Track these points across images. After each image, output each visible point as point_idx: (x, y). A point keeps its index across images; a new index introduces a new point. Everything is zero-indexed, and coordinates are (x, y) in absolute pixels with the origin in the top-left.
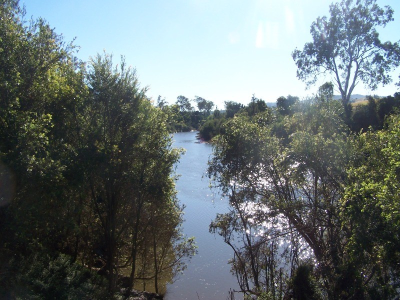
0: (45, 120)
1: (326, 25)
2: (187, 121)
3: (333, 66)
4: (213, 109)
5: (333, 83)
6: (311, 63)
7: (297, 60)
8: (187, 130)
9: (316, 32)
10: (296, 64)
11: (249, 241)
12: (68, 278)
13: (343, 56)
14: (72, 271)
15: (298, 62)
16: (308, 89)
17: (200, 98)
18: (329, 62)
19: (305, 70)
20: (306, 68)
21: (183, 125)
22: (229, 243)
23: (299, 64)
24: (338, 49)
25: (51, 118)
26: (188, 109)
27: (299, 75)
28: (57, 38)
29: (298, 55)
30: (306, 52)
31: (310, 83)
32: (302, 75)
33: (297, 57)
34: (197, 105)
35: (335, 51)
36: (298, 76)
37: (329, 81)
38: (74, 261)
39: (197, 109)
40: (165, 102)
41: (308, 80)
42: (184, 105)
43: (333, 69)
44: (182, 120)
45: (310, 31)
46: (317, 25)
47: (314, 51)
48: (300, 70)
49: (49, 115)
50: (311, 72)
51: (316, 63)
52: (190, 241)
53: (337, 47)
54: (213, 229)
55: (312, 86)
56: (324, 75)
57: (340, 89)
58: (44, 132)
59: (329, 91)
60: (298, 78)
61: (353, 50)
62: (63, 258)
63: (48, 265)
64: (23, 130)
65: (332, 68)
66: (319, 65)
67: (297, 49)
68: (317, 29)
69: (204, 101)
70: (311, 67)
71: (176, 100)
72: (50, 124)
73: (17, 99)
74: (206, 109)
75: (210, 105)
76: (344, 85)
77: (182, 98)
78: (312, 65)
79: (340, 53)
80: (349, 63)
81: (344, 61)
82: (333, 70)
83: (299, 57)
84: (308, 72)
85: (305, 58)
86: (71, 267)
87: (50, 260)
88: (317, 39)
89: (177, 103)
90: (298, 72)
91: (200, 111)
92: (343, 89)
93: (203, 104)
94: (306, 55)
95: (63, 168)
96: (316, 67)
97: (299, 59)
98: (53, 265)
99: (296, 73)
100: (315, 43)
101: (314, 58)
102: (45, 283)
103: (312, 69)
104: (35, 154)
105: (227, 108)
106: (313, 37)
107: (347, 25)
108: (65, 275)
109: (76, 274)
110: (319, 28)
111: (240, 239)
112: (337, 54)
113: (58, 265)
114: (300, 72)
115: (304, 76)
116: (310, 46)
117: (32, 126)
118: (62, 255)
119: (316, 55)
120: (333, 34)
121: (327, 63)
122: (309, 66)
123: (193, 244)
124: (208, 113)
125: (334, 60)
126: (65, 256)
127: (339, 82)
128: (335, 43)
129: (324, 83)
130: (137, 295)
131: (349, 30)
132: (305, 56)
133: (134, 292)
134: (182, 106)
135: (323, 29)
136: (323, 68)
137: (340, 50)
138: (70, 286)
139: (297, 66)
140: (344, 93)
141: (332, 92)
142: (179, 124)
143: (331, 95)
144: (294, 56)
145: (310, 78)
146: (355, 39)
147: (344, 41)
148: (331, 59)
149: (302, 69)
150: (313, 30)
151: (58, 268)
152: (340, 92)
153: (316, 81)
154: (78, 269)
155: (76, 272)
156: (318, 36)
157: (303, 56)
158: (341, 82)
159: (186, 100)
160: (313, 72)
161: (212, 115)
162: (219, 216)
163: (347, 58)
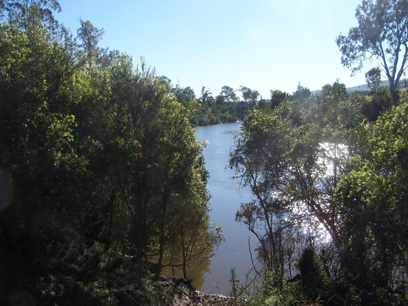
0: (69, 120)
1: (371, 8)
2: (232, 111)
3: (379, 50)
4: (258, 99)
5: (380, 69)
6: (356, 49)
7: (341, 46)
8: (232, 121)
9: (361, 16)
10: (340, 50)
11: (271, 229)
12: (101, 264)
13: (391, 40)
14: (105, 257)
15: (342, 48)
16: (353, 75)
17: (245, 88)
18: (375, 47)
19: (350, 56)
20: (351, 54)
21: (228, 115)
22: (253, 231)
23: (344, 50)
24: (385, 33)
25: (74, 119)
26: (233, 99)
27: (344, 62)
28: (99, 32)
29: (343, 41)
30: (350, 37)
31: (355, 69)
32: (347, 62)
33: (342, 42)
34: (242, 95)
35: (381, 35)
36: (342, 62)
37: (376, 67)
38: (108, 249)
39: (242, 99)
40: (210, 93)
41: (353, 66)
42: (229, 95)
43: (381, 53)
44: (226, 110)
45: (355, 15)
46: (363, 8)
47: (360, 36)
48: (345, 57)
49: (73, 116)
50: (357, 57)
51: (362, 49)
52: (217, 229)
53: (384, 30)
54: (238, 218)
55: (357, 72)
56: (370, 61)
57: (388, 74)
58: (69, 131)
59: (376, 77)
60: (343, 64)
61: (402, 33)
62: (98, 246)
63: (83, 252)
64: (50, 129)
65: (379, 53)
66: (365, 51)
67: (341, 35)
68: (362, 12)
69: (249, 91)
70: (356, 53)
71: (221, 90)
72: (73, 123)
73: (45, 102)
74: (251, 98)
75: (255, 94)
76: (392, 69)
77: (227, 89)
78: (357, 51)
79: (387, 36)
80: (397, 47)
81: (392, 44)
82: (380, 55)
83: (344, 43)
84: (353, 58)
85: (350, 44)
86: (104, 254)
87: (85, 248)
88: (363, 23)
89: (221, 93)
90: (342, 58)
91: (245, 101)
92: (391, 74)
93: (248, 94)
94: (351, 40)
95: (86, 162)
96: (361, 52)
97: (343, 45)
98: (88, 252)
99: (341, 59)
100: (360, 27)
101: (360, 44)
102: (79, 267)
103: (358, 54)
104: (61, 150)
105: (272, 97)
106: (359, 21)
107: (395, 5)
108: (99, 261)
109: (109, 260)
110: (365, 11)
111: (263, 227)
112: (384, 37)
113: (93, 252)
114: (344, 59)
115: (349, 62)
116: (355, 30)
117: (59, 126)
118: (97, 244)
119: (362, 40)
120: (379, 17)
121: (373, 48)
122: (354, 52)
123: (220, 233)
124: (254, 102)
125: (381, 45)
126: (100, 245)
127: (386, 67)
128: (382, 26)
129: (370, 69)
130: (165, 280)
131: (397, 11)
132: (349, 41)
133: (163, 278)
134: (227, 97)
135: (369, 12)
136: (369, 53)
137: (388, 34)
138: (103, 271)
139: (342, 53)
140: (391, 79)
141: (380, 78)
142: (224, 115)
143: (379, 81)
144: (338, 42)
145: (356, 64)
146: (404, 21)
147: (392, 24)
148: (378, 44)
149: (347, 55)
150: (358, 13)
151: (92, 254)
152: (387, 77)
153: (362, 67)
154: (111, 256)
155: (109, 259)
156: (364, 20)
157: (348, 42)
158: (388, 67)
159: (231, 90)
160: (358, 58)
161: (257, 104)
162: (243, 205)
163: (395, 41)
